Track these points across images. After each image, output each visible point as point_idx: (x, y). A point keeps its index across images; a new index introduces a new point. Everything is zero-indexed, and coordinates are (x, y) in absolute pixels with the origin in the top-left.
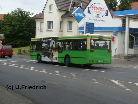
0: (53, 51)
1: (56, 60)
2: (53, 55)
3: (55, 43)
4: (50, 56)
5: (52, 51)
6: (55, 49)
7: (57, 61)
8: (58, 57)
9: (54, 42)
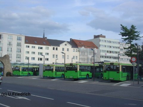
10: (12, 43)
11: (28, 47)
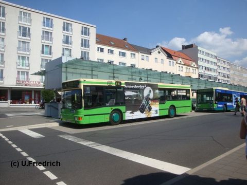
0: (150, 102)
1: (157, 113)
2: (150, 109)
3: (154, 92)
4: (146, 110)
5: (148, 103)
6: (154, 100)
7: (158, 115)
8: (160, 110)
9: (152, 91)
10: (71, 39)
11: (102, 50)
